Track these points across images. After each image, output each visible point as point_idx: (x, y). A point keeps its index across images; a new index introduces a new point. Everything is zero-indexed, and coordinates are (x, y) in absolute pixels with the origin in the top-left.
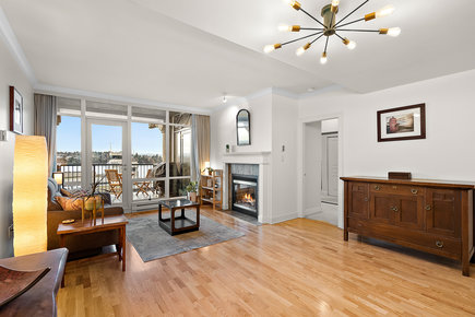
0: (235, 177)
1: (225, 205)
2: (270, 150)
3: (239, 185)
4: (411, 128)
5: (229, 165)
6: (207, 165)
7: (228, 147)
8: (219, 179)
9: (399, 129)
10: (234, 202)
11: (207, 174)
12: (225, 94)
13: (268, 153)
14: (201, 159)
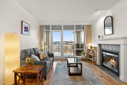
0: (103, 51)
1: (98, 63)
3: (106, 55)
5: (100, 45)
6: (90, 44)
7: (99, 36)
8: (95, 51)
10: (103, 62)
11: (89, 48)
12: (97, 10)
14: (87, 42)
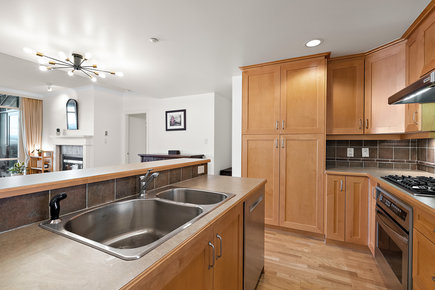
0: (65, 158)
2: (92, 134)
4: (180, 124)
5: (60, 147)
6: (37, 146)
7: (58, 130)
8: (50, 159)
9: (175, 123)
11: (36, 155)
12: (51, 84)
13: (91, 137)
